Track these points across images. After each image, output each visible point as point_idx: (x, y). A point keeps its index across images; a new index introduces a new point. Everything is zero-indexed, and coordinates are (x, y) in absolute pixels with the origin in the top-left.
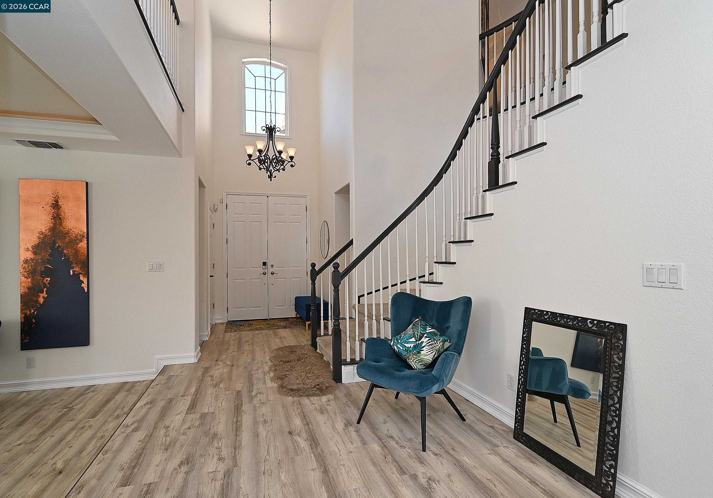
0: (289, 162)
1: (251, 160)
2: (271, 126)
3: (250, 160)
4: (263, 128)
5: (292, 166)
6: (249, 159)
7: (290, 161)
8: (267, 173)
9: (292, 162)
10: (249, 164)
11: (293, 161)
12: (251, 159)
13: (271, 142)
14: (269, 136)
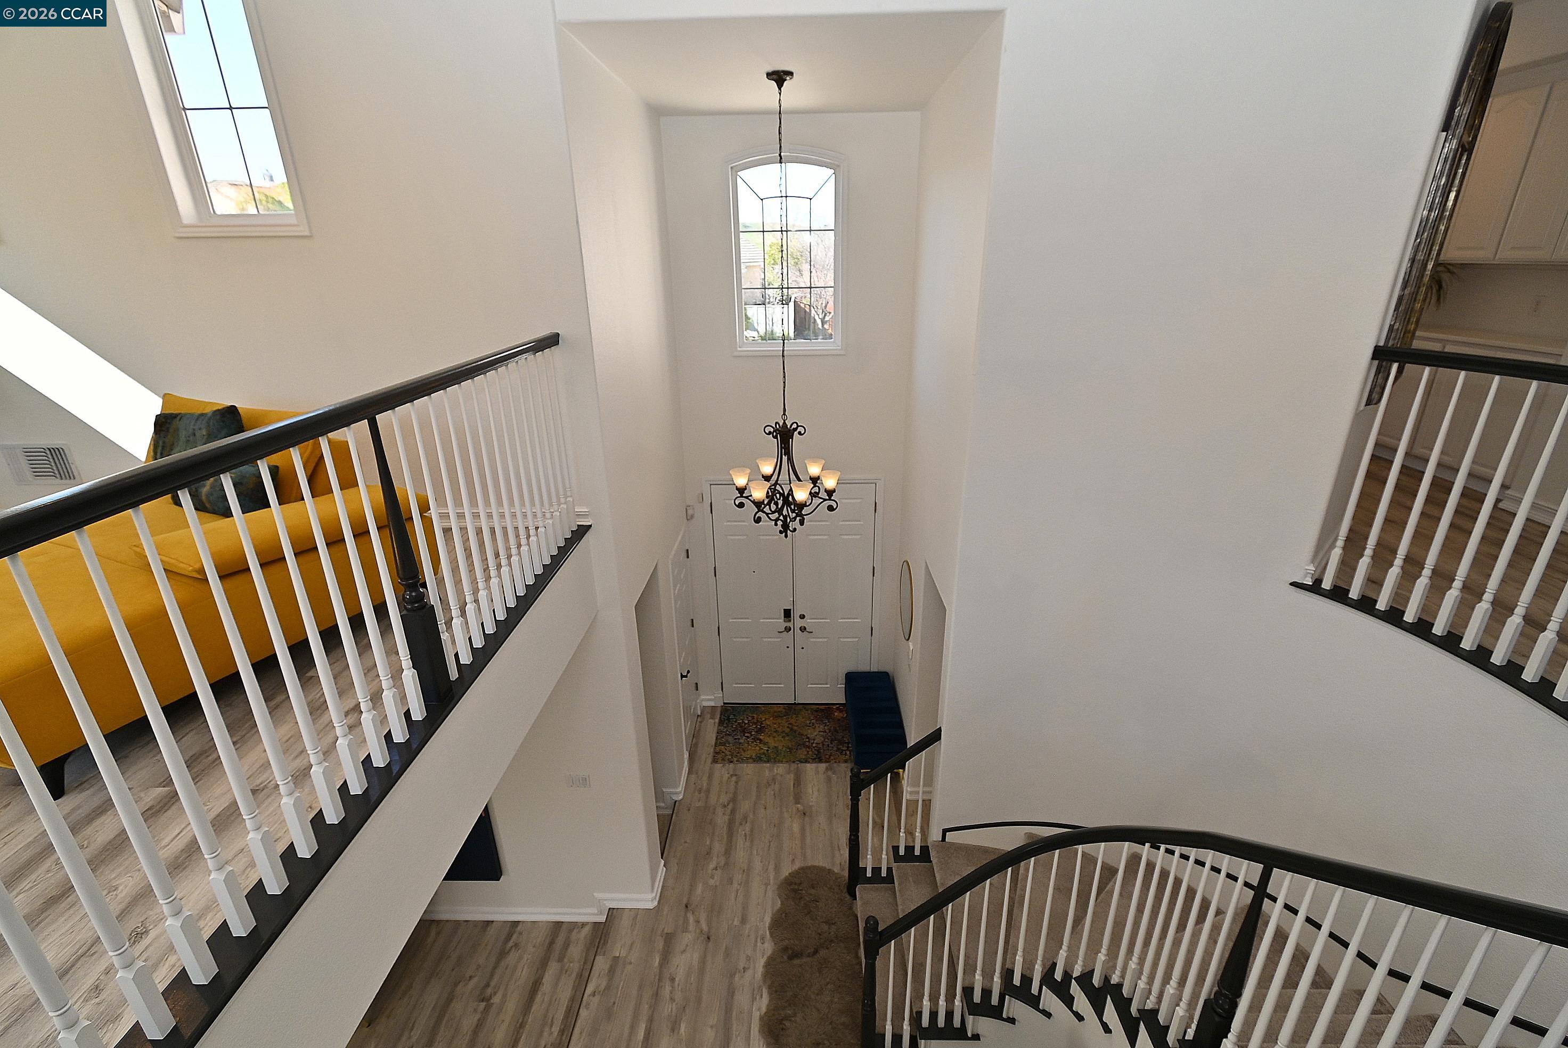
0: (825, 500)
1: (745, 497)
2: (784, 423)
3: (741, 496)
4: (768, 429)
5: (831, 508)
6: (739, 495)
7: (827, 498)
8: (776, 524)
9: (830, 499)
10: (741, 505)
11: (832, 498)
12: (744, 495)
13: (785, 458)
14: (781, 445)
